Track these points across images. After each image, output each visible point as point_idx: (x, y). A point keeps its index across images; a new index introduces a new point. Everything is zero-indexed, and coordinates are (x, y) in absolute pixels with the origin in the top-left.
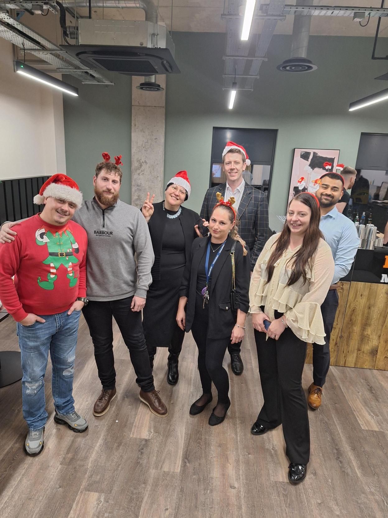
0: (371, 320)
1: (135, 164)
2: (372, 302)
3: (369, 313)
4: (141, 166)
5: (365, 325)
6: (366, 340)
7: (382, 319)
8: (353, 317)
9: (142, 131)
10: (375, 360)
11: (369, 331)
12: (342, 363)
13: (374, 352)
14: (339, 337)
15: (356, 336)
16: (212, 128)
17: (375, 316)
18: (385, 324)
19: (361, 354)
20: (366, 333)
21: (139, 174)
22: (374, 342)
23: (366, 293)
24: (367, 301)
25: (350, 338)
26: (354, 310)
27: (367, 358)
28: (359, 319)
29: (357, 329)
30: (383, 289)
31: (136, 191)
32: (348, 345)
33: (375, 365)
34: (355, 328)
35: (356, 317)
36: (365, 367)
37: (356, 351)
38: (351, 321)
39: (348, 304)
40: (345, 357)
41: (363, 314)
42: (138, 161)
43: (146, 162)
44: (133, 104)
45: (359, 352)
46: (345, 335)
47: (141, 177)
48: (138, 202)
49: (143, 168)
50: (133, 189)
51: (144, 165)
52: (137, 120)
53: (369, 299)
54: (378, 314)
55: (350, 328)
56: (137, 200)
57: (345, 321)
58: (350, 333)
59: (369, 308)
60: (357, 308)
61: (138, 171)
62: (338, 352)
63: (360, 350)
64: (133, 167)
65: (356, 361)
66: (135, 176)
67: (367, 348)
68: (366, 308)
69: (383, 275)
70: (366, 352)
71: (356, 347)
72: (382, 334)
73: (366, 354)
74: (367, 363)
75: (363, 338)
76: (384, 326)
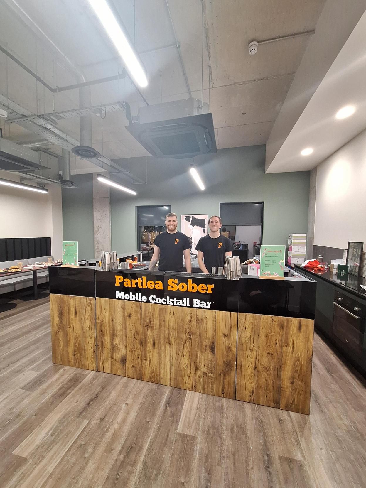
0: (116, 332)
1: (96, 229)
2: (114, 315)
3: (113, 325)
4: (99, 230)
5: (113, 336)
6: (116, 349)
7: (124, 330)
8: (103, 328)
9: (98, 211)
10: (125, 368)
11: (117, 341)
12: (101, 370)
13: (123, 361)
14: (95, 346)
15: (108, 345)
16: (135, 207)
17: (118, 328)
18: (128, 335)
19: (114, 362)
20: (115, 343)
21: (98, 234)
22: (122, 351)
23: (108, 307)
24: (110, 315)
25: (104, 347)
26: (102, 322)
27: (119, 365)
28: (107, 330)
29: (107, 338)
30: (119, 304)
31: (96, 244)
32: (103, 353)
33: (126, 373)
34: (106, 338)
35: (104, 328)
36: (119, 374)
37: (110, 359)
38: (101, 331)
39: (97, 317)
40: (102, 363)
41: (109, 326)
42: (97, 227)
43: (101, 228)
44: (94, 197)
45: (112, 359)
46: (100, 344)
47: (99, 236)
48: (98, 250)
49: (99, 231)
50: (95, 243)
51: (100, 229)
52: (96, 205)
53: (111, 313)
54: (120, 326)
55: (102, 337)
56: (97, 249)
57: (97, 332)
58: (102, 341)
59: (113, 320)
60: (104, 320)
61: (97, 233)
62: (97, 358)
63: (113, 358)
64: (95, 231)
65: (111, 368)
66: (96, 236)
67: (118, 356)
68: (111, 321)
69: (116, 292)
70: (117, 360)
71: (110, 356)
72: (127, 344)
73: (118, 362)
74: (119, 370)
75: (114, 348)
76: (127, 337)
